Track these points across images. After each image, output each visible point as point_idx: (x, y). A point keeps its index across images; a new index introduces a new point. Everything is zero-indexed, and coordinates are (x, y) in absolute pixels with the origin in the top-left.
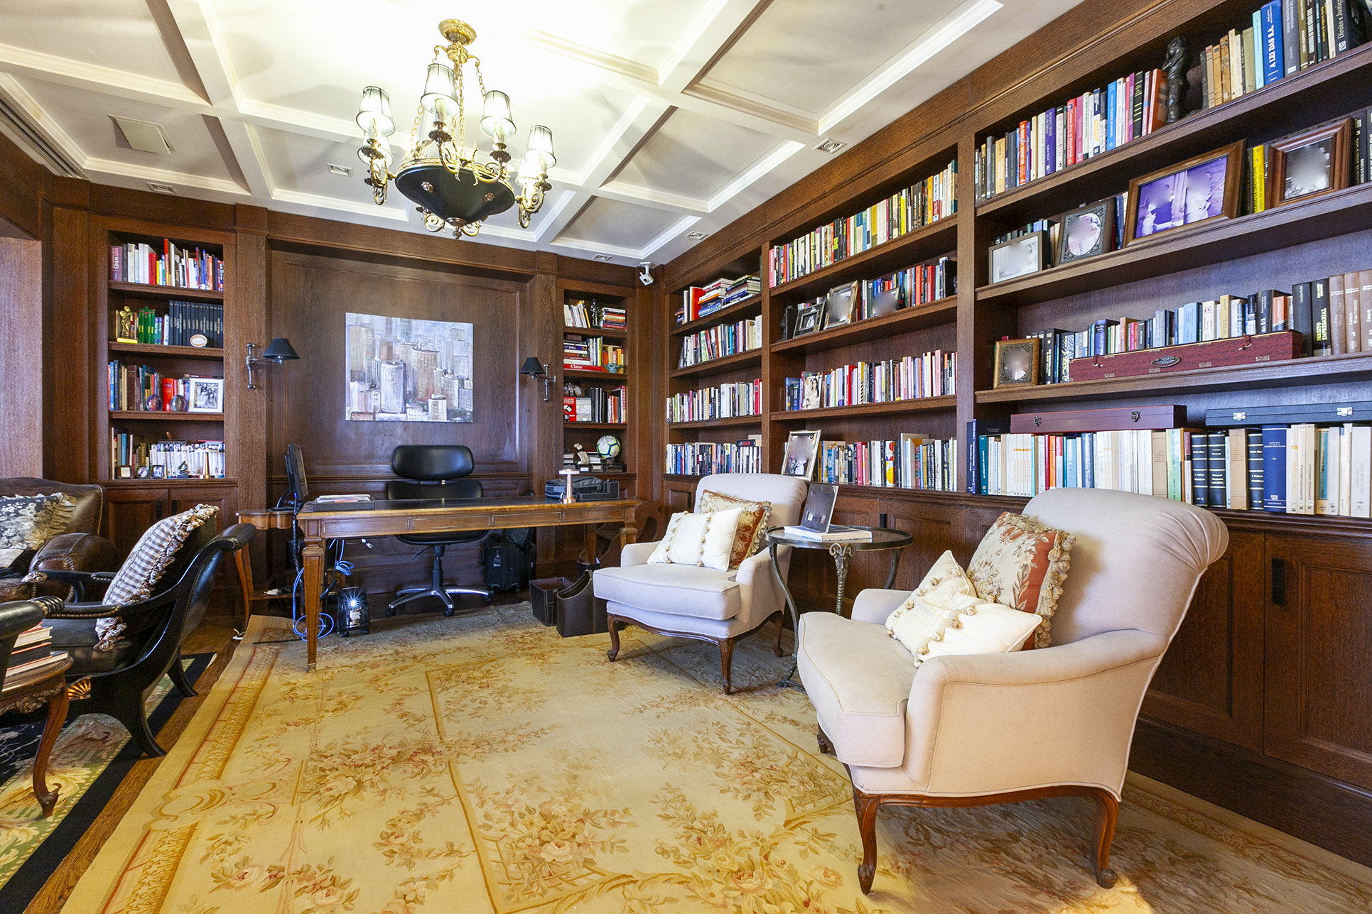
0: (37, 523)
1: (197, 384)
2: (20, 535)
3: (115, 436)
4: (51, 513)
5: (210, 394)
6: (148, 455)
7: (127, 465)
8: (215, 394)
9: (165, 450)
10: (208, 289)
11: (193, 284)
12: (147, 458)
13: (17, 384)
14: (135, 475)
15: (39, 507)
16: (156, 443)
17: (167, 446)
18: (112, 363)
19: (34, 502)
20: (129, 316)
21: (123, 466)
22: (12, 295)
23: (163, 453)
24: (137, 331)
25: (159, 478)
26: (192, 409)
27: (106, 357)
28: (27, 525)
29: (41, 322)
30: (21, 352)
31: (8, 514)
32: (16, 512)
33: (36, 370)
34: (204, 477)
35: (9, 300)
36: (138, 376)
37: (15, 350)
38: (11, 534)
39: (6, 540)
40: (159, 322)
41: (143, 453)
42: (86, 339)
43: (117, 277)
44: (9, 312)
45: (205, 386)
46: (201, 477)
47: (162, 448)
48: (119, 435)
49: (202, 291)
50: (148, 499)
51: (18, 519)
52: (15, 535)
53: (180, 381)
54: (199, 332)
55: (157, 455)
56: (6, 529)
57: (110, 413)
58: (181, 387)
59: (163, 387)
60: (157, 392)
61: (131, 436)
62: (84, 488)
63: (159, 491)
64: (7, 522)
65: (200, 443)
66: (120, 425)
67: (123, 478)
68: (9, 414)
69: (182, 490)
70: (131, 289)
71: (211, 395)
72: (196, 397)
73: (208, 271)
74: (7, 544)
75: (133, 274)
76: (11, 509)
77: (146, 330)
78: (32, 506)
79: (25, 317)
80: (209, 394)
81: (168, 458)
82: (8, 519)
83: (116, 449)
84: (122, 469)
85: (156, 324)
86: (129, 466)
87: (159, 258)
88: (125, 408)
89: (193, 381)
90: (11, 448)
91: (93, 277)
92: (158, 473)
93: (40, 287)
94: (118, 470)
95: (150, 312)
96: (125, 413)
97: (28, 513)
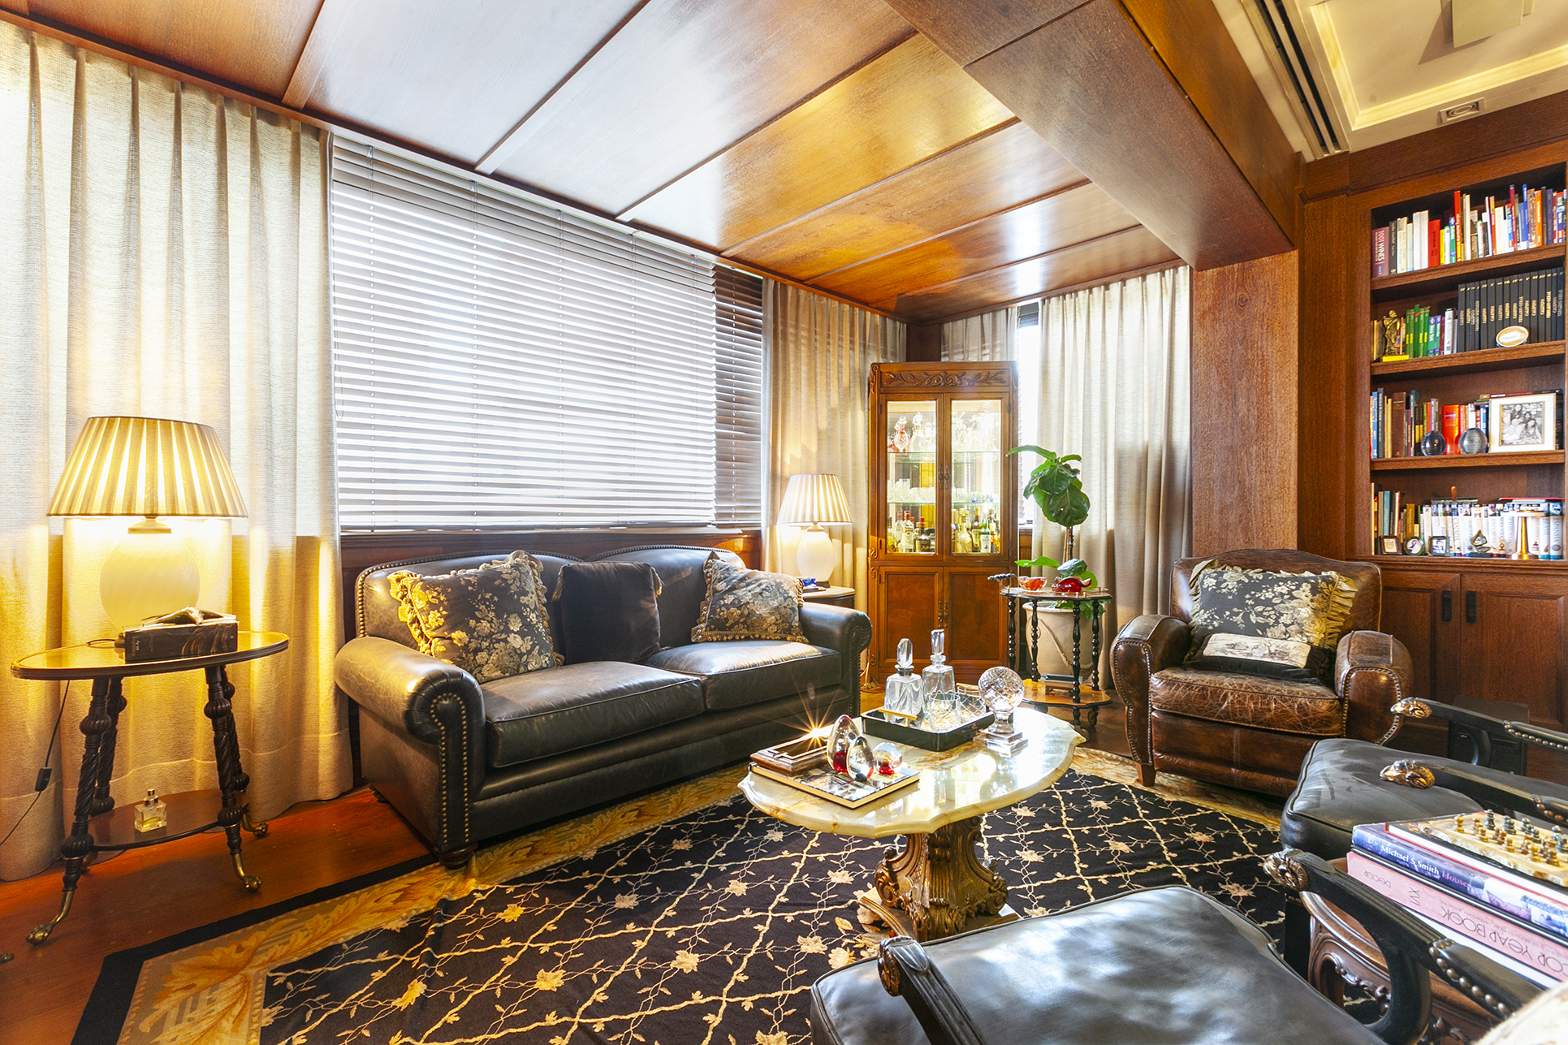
0: (1315, 610)
1: (1503, 408)
2: (1299, 624)
3: (1376, 495)
4: (1327, 598)
5: (1528, 420)
6: (1417, 521)
7: (1391, 536)
8: (1538, 421)
9: (1445, 514)
10: (1533, 246)
11: (1503, 246)
12: (1417, 526)
13: (1270, 435)
14: (1403, 549)
15: (1315, 590)
16: (1430, 504)
17: (1447, 508)
18: (1375, 393)
19: (1309, 582)
20: (1396, 323)
21: (1386, 537)
22: (1265, 327)
23: (1442, 518)
24: (1404, 343)
25: (1443, 555)
26: (1495, 448)
27: (1367, 387)
28: (1305, 612)
29: (1296, 353)
30: (1274, 394)
31: (1282, 595)
32: (1290, 592)
33: (1290, 414)
34: (1520, 556)
35: (1262, 334)
36: (1408, 407)
37: (1268, 394)
38: (1289, 622)
39: (1283, 628)
40: (1435, 323)
41: (1410, 518)
42: (1343, 365)
43: (1382, 272)
44: (1262, 347)
45: (1518, 408)
46: (1515, 557)
47: (1440, 509)
48: (1381, 493)
49: (1522, 253)
50: (1428, 586)
51: (1294, 603)
52: (1293, 624)
53: (1470, 407)
54: (1511, 322)
55: (1432, 522)
56: (1282, 615)
57: (1372, 462)
58: (1471, 416)
59: (1443, 418)
60: (1434, 427)
61: (1397, 494)
62: (1359, 566)
63: (1446, 575)
64: (1282, 605)
65: (1504, 502)
66: (1383, 477)
67: (1389, 554)
68: (1261, 471)
69: (1483, 576)
70: (1403, 282)
71: (1531, 423)
72: (1501, 429)
73: (1534, 217)
74: (1285, 634)
75: (1404, 261)
76: (1282, 589)
77: (1416, 339)
78: (1306, 587)
79: (1279, 351)
80: (1526, 422)
81: (1450, 525)
82: (1282, 602)
83: (1377, 513)
84: (1385, 540)
85: (1432, 327)
86: (1394, 537)
87: (1444, 224)
88: (1388, 455)
89: (1496, 404)
90: (1263, 513)
91: (1352, 279)
92: (1440, 547)
93: (1296, 308)
94: (1379, 541)
95: (1422, 311)
96: (1389, 461)
97: (1303, 596)
